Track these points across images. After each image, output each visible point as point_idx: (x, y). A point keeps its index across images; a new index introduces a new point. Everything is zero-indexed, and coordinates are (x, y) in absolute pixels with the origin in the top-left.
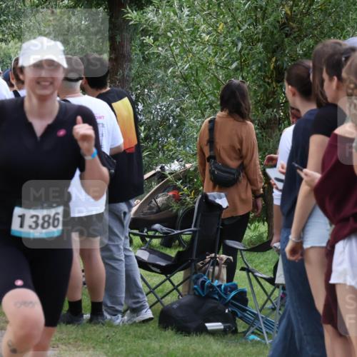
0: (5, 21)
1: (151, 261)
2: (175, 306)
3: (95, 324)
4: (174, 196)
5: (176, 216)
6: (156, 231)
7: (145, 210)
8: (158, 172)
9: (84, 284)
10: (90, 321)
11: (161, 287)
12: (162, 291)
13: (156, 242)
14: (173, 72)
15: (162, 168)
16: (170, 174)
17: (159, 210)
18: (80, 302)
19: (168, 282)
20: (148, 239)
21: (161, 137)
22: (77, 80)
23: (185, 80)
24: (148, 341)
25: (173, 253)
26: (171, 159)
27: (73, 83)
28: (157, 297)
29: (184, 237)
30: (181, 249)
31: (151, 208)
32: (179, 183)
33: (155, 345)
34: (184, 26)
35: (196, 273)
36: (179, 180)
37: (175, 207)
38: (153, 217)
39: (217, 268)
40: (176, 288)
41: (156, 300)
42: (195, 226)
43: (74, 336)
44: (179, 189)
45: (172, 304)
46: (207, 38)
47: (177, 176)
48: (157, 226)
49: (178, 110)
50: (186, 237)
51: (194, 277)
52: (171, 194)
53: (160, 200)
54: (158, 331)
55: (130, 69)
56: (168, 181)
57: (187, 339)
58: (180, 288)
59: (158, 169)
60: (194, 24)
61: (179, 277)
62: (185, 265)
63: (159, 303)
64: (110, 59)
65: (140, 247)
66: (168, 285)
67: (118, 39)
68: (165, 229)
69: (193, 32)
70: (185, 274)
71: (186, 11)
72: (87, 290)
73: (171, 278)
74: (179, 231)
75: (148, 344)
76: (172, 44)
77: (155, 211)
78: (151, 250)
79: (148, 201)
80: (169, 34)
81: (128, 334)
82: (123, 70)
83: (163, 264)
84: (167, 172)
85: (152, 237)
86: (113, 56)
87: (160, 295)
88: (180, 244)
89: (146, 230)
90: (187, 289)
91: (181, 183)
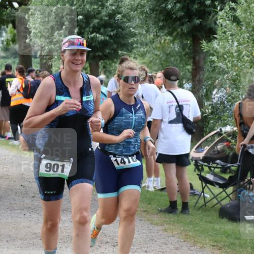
0: (136, 47)
1: (215, 181)
2: (228, 206)
3: (184, 214)
4: (227, 145)
5: (228, 156)
6: (218, 164)
7: (211, 152)
8: (218, 132)
9: (178, 192)
10: (182, 212)
11: (220, 195)
12: (220, 197)
13: (217, 170)
14: (227, 77)
15: (221, 130)
16: (225, 133)
17: (219, 152)
18: (175, 202)
19: (224, 192)
20: (213, 169)
21: (220, 112)
22: (176, 80)
23: (234, 81)
24: (213, 225)
25: (227, 176)
26: (225, 125)
27: (173, 82)
28: (218, 200)
29: (232, 168)
30: (231, 175)
31: (214, 151)
32: (229, 138)
33: (217, 227)
34: (234, 51)
35: (239, 188)
36: (230, 136)
37: (228, 151)
38: (215, 156)
39: (251, 186)
40: (228, 196)
41: (217, 202)
42: (239, 162)
43: (173, 220)
44: (230, 142)
45: (226, 205)
46: (247, 58)
47: (229, 134)
48: (218, 161)
49: (230, 98)
50: (234, 168)
51: (239, 190)
52: (225, 144)
53: (219, 147)
54: (219, 219)
55: (204, 75)
56: (224, 137)
57: (235, 224)
58: (231, 196)
59: (218, 130)
60: (239, 51)
61: (230, 190)
62: (233, 183)
63: (219, 204)
64: (193, 69)
65: (208, 173)
66: (224, 194)
67: (197, 58)
68: (222, 163)
69: (238, 56)
70: (234, 188)
71: (236, 44)
72: (179, 195)
73: (226, 191)
74: (231, 165)
75: (213, 226)
76: (227, 61)
77: (216, 153)
78: (215, 175)
79: (213, 147)
80: (225, 56)
81: (202, 220)
82: (200, 75)
83: (221, 182)
84: (223, 132)
85: (215, 168)
86: (194, 67)
87: (219, 199)
88: (230, 172)
89: (211, 163)
90: (234, 197)
91: (231, 139)
